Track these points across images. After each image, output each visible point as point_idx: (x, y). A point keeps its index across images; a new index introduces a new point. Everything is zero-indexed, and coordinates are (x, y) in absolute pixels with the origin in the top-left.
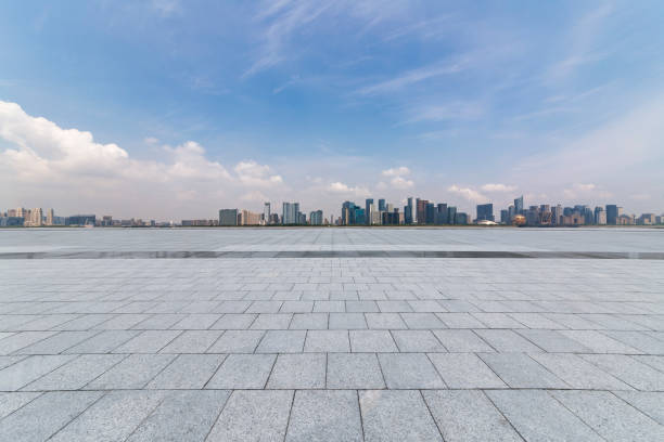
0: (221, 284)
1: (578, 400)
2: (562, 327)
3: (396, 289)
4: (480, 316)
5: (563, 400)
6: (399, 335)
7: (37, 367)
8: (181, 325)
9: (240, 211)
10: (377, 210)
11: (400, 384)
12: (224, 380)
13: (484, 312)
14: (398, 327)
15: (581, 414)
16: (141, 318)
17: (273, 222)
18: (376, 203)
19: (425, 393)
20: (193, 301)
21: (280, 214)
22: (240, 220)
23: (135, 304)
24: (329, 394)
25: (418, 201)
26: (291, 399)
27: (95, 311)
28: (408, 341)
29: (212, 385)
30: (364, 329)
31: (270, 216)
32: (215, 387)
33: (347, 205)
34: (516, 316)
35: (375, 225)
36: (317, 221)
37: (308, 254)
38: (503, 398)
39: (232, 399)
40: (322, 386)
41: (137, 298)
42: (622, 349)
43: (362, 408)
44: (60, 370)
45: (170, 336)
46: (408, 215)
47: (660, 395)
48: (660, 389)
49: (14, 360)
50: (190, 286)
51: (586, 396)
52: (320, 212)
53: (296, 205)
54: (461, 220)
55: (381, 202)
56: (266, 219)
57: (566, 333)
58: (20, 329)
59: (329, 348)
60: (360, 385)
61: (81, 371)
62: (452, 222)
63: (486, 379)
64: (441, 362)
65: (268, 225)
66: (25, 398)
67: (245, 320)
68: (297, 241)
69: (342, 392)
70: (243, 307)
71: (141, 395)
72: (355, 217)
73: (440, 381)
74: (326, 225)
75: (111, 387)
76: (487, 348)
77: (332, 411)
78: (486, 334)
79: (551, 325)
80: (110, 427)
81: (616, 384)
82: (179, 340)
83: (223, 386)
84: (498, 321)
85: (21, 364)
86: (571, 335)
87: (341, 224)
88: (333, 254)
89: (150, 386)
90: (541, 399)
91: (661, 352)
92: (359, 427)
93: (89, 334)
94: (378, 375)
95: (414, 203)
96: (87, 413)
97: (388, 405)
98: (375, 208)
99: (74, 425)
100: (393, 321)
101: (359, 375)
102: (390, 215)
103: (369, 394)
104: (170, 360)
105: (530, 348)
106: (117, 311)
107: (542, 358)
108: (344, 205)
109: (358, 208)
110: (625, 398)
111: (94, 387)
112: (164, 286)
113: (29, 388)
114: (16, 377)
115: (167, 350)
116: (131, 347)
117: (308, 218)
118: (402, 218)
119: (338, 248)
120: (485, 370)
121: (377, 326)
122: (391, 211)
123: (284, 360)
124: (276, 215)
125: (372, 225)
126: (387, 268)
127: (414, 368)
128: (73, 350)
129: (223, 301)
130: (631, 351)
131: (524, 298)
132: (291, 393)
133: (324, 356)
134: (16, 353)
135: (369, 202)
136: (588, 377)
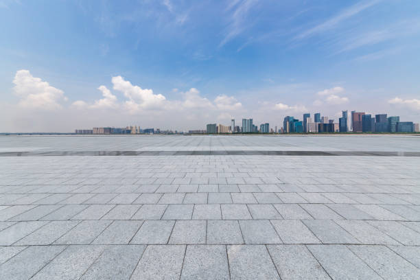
0: (140, 173)
1: (366, 252)
2: (354, 202)
3: (250, 177)
4: (304, 195)
5: (356, 252)
6: (253, 208)
7: (24, 229)
8: (115, 201)
9: (218, 125)
10: (313, 121)
11: (253, 240)
12: (142, 238)
13: (306, 192)
14: (252, 202)
15: (367, 261)
16: (89, 196)
17: (236, 132)
18: (312, 117)
19: (269, 247)
20: (122, 185)
21: (241, 126)
22: (217, 130)
23: (85, 187)
24: (208, 247)
25: (353, 113)
26: (184, 250)
27: (60, 191)
28: (258, 212)
29: (134, 242)
30: (230, 204)
31: (235, 128)
32: (136, 242)
33: (287, 119)
34: (326, 195)
35: (312, 133)
36: (265, 130)
37: (194, 153)
38: (319, 250)
39: (147, 250)
40: (203, 242)
41: (87, 183)
42: (393, 217)
43: (229, 257)
44: (38, 232)
45: (108, 208)
46: (343, 125)
47: (418, 248)
48: (417, 244)
49: (9, 224)
50: (120, 174)
51: (370, 249)
52: (268, 124)
53: (251, 120)
54: (404, 128)
55: (317, 116)
56: (232, 129)
57: (358, 207)
58: (13, 203)
59: (208, 217)
60: (228, 242)
61: (51, 232)
62: (394, 129)
63: (307, 237)
64: (279, 226)
65: (234, 133)
66: (15, 250)
67: (154, 198)
68: (188, 144)
69: (217, 246)
70: (154, 188)
71: (89, 248)
72: (294, 127)
73: (278, 239)
74: (272, 133)
75: (70, 243)
76: (308, 216)
77: (210, 259)
78: (307, 207)
79: (348, 201)
80: (70, 269)
81: (390, 241)
82: (113, 211)
83: (141, 242)
84: (315, 198)
85: (14, 227)
86: (361, 207)
87: (283, 132)
88: (210, 153)
89: (95, 242)
90: (342, 250)
91: (418, 219)
92: (227, 269)
93: (57, 207)
94: (239, 235)
95: (349, 115)
96: (55, 260)
97: (245, 255)
98: (311, 120)
99: (47, 268)
100: (248, 198)
101: (227, 234)
102: (325, 125)
103: (233, 248)
104: (107, 225)
105: (335, 217)
106: (74, 192)
107: (343, 223)
108: (285, 119)
109: (297, 120)
110: (396, 250)
111: (59, 243)
112: (104, 175)
113: (18, 244)
114: (10, 236)
115: (106, 218)
116: (82, 216)
117: (259, 129)
118: (337, 128)
119: (214, 149)
120: (306, 231)
121: (239, 202)
122: (326, 122)
123: (180, 225)
124: (238, 127)
125: (309, 133)
126: (245, 162)
127: (262, 230)
128: (46, 218)
129: (141, 185)
130: (399, 218)
131: (331, 182)
132: (184, 247)
133: (205, 222)
134: (10, 220)
135: (306, 116)
136: (372, 236)
